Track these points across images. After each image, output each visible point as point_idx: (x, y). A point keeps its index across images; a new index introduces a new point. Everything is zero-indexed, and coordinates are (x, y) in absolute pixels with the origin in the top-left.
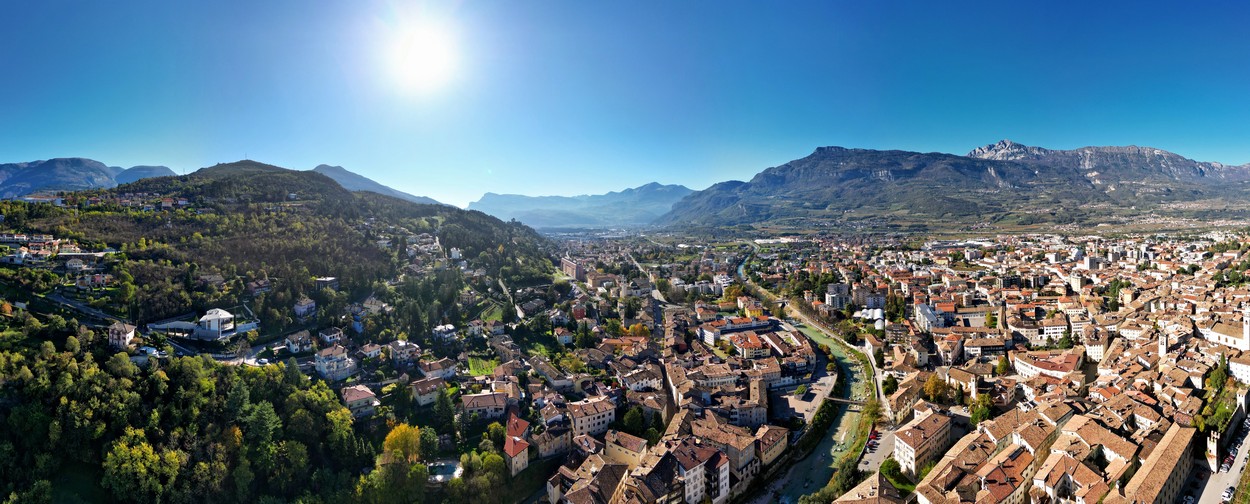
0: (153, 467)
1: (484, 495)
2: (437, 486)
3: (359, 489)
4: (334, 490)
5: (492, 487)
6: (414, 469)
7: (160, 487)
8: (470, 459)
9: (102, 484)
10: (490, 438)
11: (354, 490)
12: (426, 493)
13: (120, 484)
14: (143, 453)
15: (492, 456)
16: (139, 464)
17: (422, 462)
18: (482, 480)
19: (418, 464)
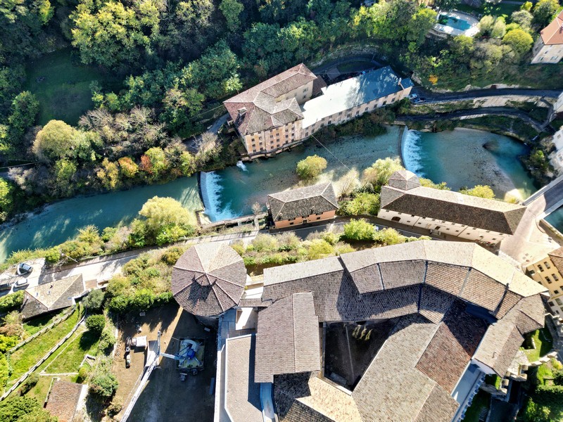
0: (131, 23)
1: (488, 62)
2: (442, 36)
3: (357, 19)
4: (330, 18)
5: (502, 60)
6: (422, 12)
7: (146, 38)
8: (493, 24)
9: (84, 61)
10: (531, 11)
11: (351, 20)
12: (426, 38)
13: (103, 53)
14: (114, 14)
15: (522, 33)
16: (113, 25)
17: (434, 7)
18: (493, 49)
19: (429, 9)
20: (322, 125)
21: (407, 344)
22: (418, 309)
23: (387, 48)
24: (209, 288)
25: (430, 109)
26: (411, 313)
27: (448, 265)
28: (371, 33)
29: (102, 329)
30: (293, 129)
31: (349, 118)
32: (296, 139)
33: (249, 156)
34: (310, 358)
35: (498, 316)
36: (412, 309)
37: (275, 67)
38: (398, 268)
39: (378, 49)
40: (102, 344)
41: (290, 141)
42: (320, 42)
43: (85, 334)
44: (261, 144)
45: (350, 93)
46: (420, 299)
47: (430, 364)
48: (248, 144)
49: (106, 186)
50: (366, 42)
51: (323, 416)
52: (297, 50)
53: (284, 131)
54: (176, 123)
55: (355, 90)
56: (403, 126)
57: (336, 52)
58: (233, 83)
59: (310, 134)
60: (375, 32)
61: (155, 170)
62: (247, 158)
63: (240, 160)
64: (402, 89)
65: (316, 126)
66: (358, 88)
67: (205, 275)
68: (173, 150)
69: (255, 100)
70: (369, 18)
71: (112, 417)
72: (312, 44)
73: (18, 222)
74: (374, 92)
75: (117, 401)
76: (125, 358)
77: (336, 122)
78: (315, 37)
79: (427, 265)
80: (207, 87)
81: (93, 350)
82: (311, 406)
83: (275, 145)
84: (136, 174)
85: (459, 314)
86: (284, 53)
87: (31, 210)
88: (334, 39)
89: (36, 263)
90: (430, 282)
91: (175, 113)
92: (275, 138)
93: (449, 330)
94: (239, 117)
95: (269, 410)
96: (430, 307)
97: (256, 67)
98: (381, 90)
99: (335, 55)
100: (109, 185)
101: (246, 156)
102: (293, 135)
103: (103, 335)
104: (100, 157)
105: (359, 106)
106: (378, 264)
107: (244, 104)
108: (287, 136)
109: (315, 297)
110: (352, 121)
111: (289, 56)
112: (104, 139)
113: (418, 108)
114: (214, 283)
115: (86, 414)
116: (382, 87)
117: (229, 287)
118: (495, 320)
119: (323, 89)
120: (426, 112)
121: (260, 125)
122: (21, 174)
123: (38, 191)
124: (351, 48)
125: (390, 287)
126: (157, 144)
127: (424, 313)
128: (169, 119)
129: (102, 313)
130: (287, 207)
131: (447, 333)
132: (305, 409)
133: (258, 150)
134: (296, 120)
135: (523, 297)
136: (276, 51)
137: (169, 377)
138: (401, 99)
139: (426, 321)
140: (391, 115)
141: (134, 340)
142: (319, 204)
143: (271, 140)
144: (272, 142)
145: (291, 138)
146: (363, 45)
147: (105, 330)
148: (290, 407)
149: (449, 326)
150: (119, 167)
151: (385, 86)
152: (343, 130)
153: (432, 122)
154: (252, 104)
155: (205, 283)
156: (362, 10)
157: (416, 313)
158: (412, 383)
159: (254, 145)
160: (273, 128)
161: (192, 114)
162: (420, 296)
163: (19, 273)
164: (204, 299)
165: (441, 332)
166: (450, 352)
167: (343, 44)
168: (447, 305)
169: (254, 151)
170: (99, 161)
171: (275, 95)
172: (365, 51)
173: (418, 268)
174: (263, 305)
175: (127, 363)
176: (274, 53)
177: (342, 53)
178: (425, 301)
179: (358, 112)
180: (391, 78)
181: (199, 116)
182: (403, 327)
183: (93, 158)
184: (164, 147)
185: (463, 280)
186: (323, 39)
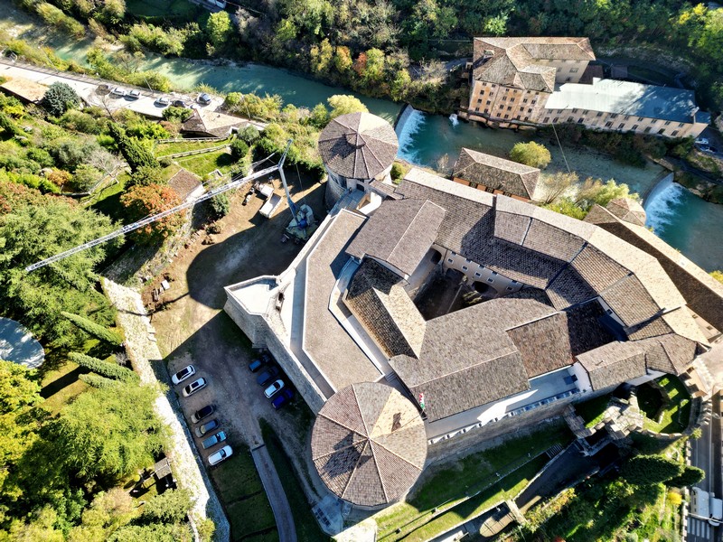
20: (570, 120)
21: (513, 311)
22: (547, 288)
23: (704, 70)
24: (353, 148)
25: (716, 168)
26: (537, 286)
27: (608, 258)
28: (695, 42)
29: (241, 157)
30: (533, 102)
31: (607, 128)
32: (531, 119)
33: (470, 113)
34: (408, 260)
35: (631, 337)
36: (541, 283)
37: (554, 29)
38: (551, 233)
39: (692, 68)
40: (235, 168)
41: (522, 118)
42: (624, 27)
43: (226, 155)
44: (488, 103)
45: (626, 97)
46: (554, 279)
47: (524, 340)
48: (474, 95)
49: (313, 67)
50: (680, 53)
51: (388, 315)
52: (591, 21)
53: (522, 99)
54: (413, 36)
55: (633, 97)
56: (669, 171)
57: (637, 49)
58: (497, 23)
59: (550, 122)
60: (701, 43)
61: (366, 73)
62: (465, 115)
63: (457, 113)
64: (692, 122)
65: (561, 115)
66: (639, 96)
67: (356, 134)
68: (394, 61)
69: (510, 48)
70: (703, 23)
71: (208, 234)
72: (613, 24)
73: (220, 65)
74: (655, 109)
75: (220, 223)
76: (246, 196)
77: (588, 124)
78: (620, 17)
79: (584, 246)
80: (466, 16)
81: (225, 169)
82: (383, 302)
83: (504, 112)
84: (346, 70)
85: (589, 316)
86: (573, 19)
87: (236, 61)
88: (643, 28)
89: (217, 100)
90: (577, 265)
91: (418, 25)
92: (507, 103)
93: (566, 324)
94: (481, 59)
95: (344, 285)
96: (560, 291)
97: (532, 19)
98: (665, 112)
99: (634, 52)
100: (316, 67)
101: (465, 111)
102: (530, 111)
103: (240, 161)
104: (323, 35)
105: (627, 117)
106: (532, 218)
107: (495, 48)
108: (522, 109)
109: (447, 218)
110: (609, 134)
111: (578, 24)
112: (337, 18)
113: (700, 158)
114: (360, 147)
115: (191, 211)
116: (669, 109)
117: (371, 160)
118: (626, 339)
119: (595, 80)
120: (709, 169)
121: (500, 78)
122: (246, 18)
123: (252, 40)
124: (659, 53)
125: (530, 247)
126: (383, 46)
127: (551, 294)
128: (409, 28)
129: (249, 146)
130: (475, 167)
131: (562, 324)
132: (377, 300)
133: (482, 111)
134: (543, 90)
135: (673, 332)
136: (566, 12)
137: (273, 233)
138: (685, 136)
139: (548, 302)
140: (661, 148)
141: (261, 186)
142: (512, 183)
143: (501, 102)
144: (502, 107)
145: (525, 113)
146: (676, 55)
147: (243, 159)
148: (364, 291)
149: (569, 320)
150: (334, 54)
151: (674, 109)
152: (592, 137)
153: (710, 185)
154: (504, 51)
155: (352, 141)
156: (699, 9)
157: (541, 290)
158: (493, 340)
159: (480, 101)
160: (512, 86)
161: (435, 34)
162: (557, 276)
163: (198, 100)
164: (344, 156)
165: (557, 320)
166: (553, 343)
167: (652, 42)
168: (581, 299)
169: (477, 109)
170: (320, 39)
171: (536, 56)
172: (674, 65)
173: (572, 245)
174: (392, 196)
175: (245, 201)
176: (561, 13)
177: (645, 54)
178: (559, 284)
179: (622, 126)
180: (687, 104)
181: (441, 41)
182: (520, 297)
183: (317, 31)
184: (387, 53)
185: (615, 281)
186: (629, 24)
